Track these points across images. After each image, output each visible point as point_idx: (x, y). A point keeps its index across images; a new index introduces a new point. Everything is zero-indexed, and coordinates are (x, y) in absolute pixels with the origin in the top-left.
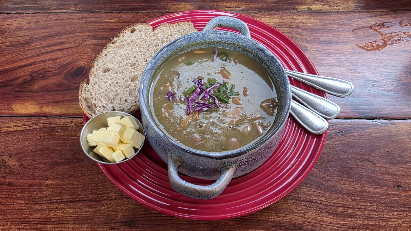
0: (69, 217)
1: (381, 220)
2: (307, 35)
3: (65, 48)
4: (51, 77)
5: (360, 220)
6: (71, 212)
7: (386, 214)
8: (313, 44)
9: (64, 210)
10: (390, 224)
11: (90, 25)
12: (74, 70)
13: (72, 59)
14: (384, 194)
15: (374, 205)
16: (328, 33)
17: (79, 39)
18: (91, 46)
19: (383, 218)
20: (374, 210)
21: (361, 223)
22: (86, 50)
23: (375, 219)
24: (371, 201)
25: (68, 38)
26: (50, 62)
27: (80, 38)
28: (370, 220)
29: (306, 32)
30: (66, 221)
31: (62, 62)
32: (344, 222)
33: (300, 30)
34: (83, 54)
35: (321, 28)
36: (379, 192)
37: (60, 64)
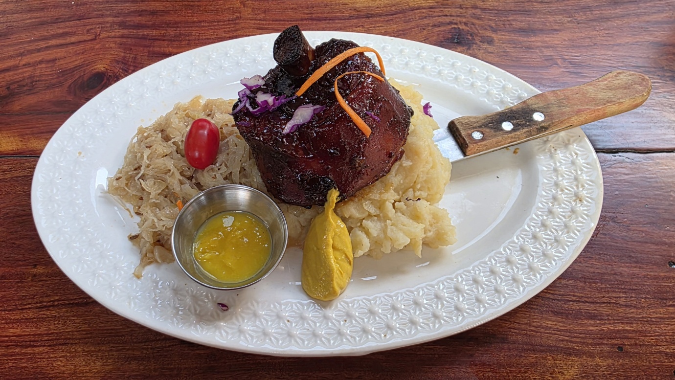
0: (76, 331)
1: (646, 321)
2: (491, 20)
3: (69, 42)
4: (45, 90)
5: (610, 324)
6: (79, 323)
7: (654, 312)
8: (503, 34)
9: (67, 319)
10: (663, 328)
11: (114, 5)
12: (85, 79)
13: (83, 60)
14: (648, 278)
15: (632, 297)
16: (526, 15)
17: (96, 27)
18: (116, 39)
19: (649, 319)
20: (633, 305)
21: (612, 328)
22: (107, 46)
23: (636, 321)
24: (626, 290)
25: (76, 27)
26: (43, 65)
27: (98, 26)
28: (627, 323)
29: (488, 14)
30: (70, 339)
31: (64, 66)
32: (581, 328)
33: (479, 12)
34: (102, 52)
35: (513, 8)
36: (638, 275)
37: (60, 69)
